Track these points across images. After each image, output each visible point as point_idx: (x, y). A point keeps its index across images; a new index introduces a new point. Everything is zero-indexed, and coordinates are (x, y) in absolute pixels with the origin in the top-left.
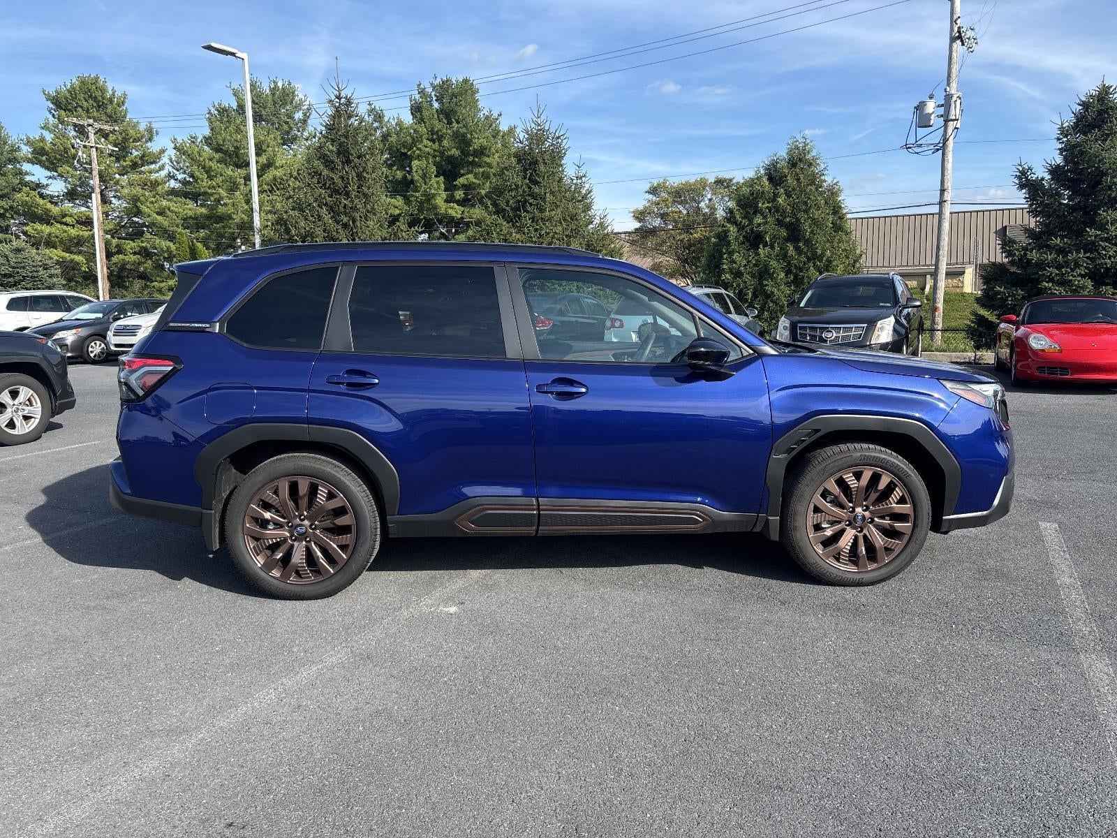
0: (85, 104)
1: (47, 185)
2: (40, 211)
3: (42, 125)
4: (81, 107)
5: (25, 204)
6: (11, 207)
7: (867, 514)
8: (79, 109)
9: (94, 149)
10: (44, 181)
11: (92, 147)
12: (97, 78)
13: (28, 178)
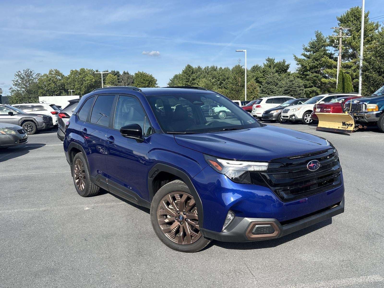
0: (352, 19)
1: (334, 54)
2: (329, 64)
3: (334, 31)
4: (350, 21)
5: (324, 62)
6: (320, 64)
7: (185, 216)
8: (349, 22)
9: (341, 38)
10: (333, 52)
11: (340, 38)
12: (358, 7)
13: (328, 52)
